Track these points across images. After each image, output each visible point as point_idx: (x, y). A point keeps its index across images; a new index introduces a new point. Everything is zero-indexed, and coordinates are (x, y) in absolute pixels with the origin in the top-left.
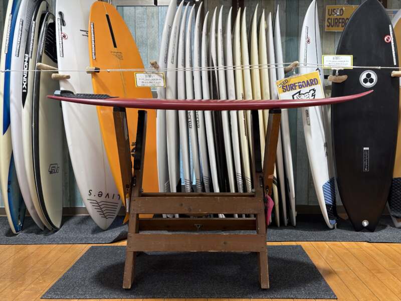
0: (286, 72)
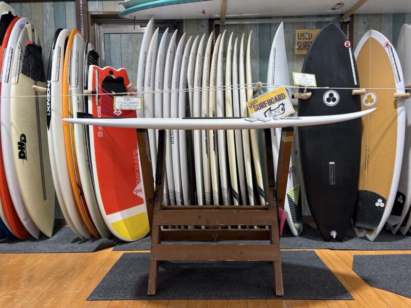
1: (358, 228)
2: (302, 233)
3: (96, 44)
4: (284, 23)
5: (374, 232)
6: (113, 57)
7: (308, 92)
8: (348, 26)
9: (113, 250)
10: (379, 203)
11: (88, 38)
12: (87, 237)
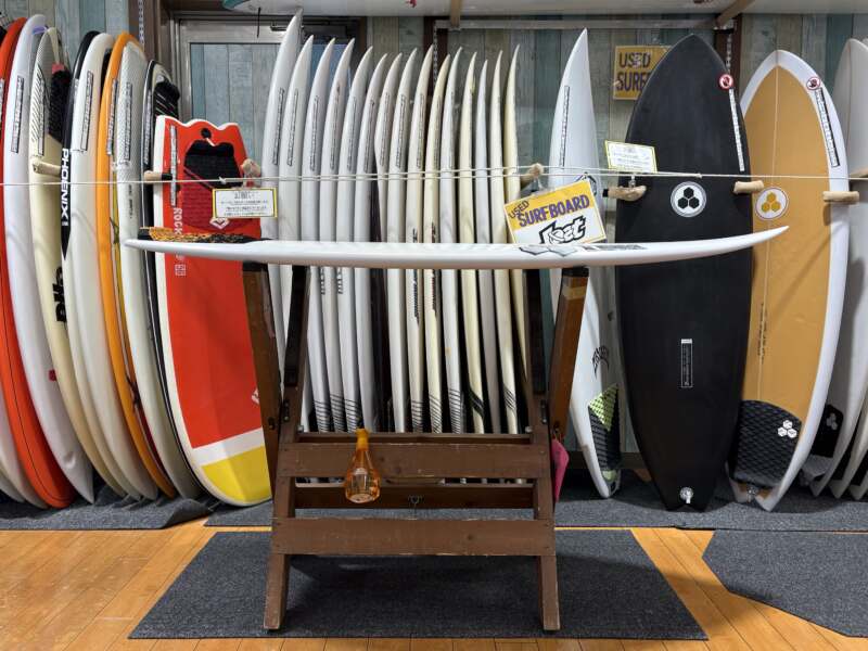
0: (523, 185)
1: (740, 481)
2: (617, 491)
3: (173, 66)
4: (589, 31)
5: (774, 490)
6: (209, 96)
7: (638, 184)
8: (729, 40)
9: (206, 525)
10: (786, 430)
11: (156, 52)
12: (148, 494)
